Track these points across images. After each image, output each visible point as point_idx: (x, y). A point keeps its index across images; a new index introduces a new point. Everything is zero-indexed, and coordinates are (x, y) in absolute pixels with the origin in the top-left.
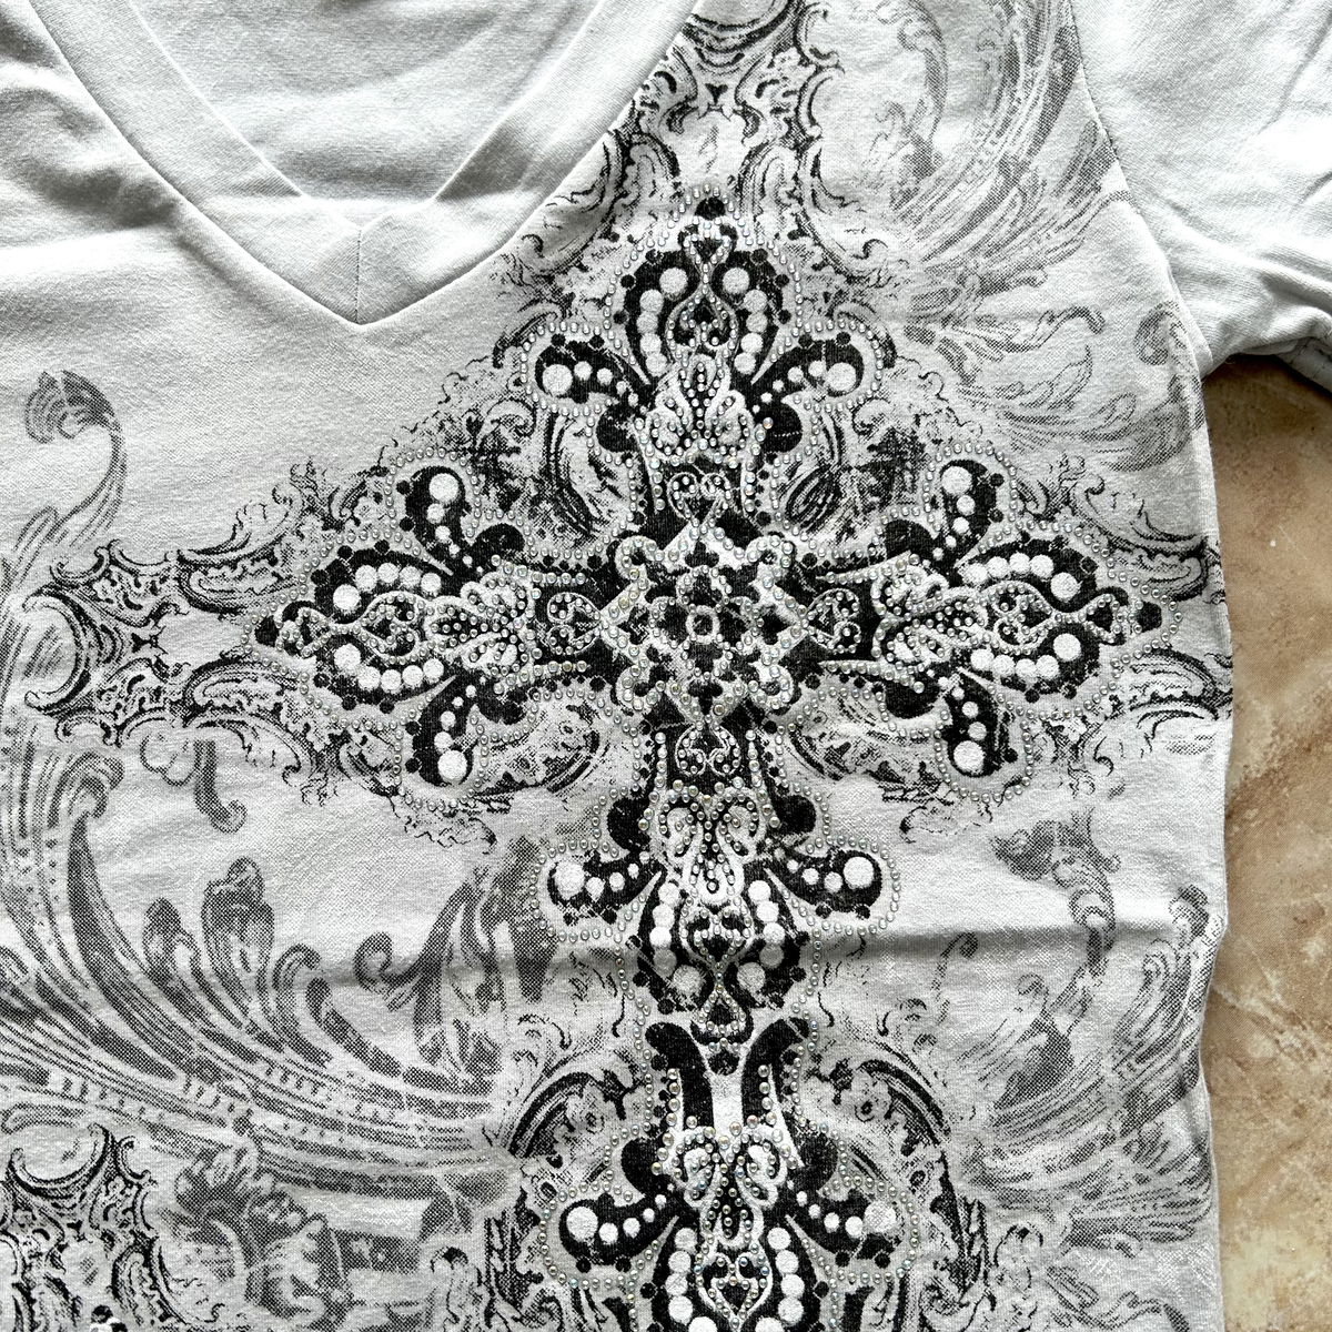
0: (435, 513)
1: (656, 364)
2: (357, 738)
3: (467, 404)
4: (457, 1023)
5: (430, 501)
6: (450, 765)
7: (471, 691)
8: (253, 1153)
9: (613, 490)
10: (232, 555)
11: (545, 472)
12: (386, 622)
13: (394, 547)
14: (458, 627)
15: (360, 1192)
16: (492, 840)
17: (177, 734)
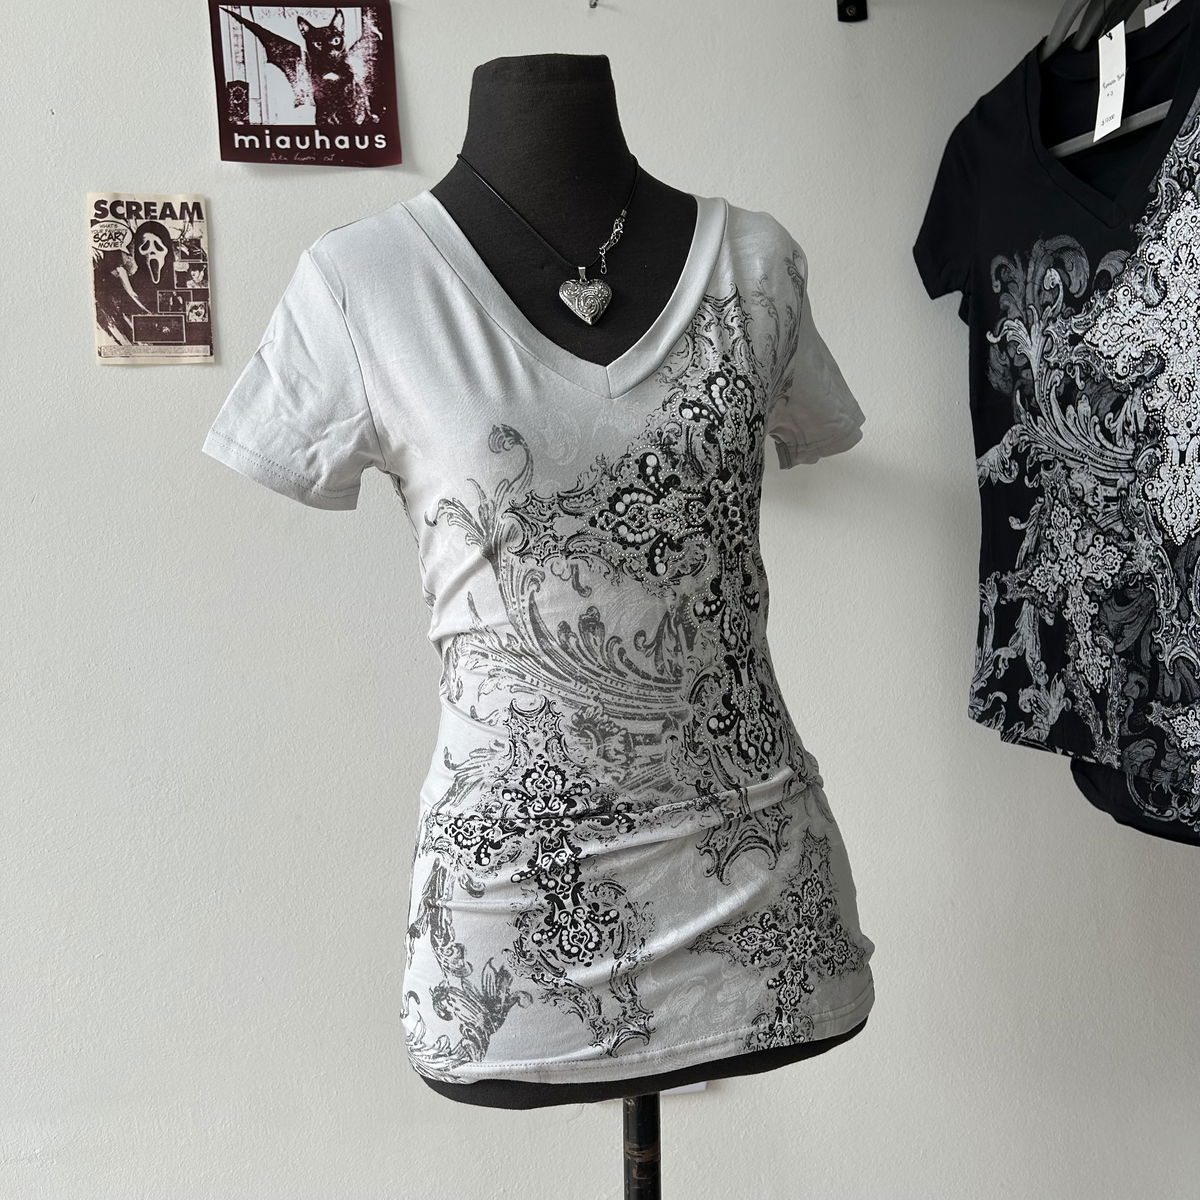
0: (649, 471)
1: (722, 409)
2: (629, 560)
3: (656, 426)
4: (668, 660)
5: (647, 466)
6: (661, 568)
7: (665, 540)
8: (601, 708)
9: (710, 460)
10: (578, 493)
11: (687, 451)
12: (635, 516)
13: (636, 486)
14: (660, 515)
15: (639, 720)
16: (675, 595)
17: (564, 562)
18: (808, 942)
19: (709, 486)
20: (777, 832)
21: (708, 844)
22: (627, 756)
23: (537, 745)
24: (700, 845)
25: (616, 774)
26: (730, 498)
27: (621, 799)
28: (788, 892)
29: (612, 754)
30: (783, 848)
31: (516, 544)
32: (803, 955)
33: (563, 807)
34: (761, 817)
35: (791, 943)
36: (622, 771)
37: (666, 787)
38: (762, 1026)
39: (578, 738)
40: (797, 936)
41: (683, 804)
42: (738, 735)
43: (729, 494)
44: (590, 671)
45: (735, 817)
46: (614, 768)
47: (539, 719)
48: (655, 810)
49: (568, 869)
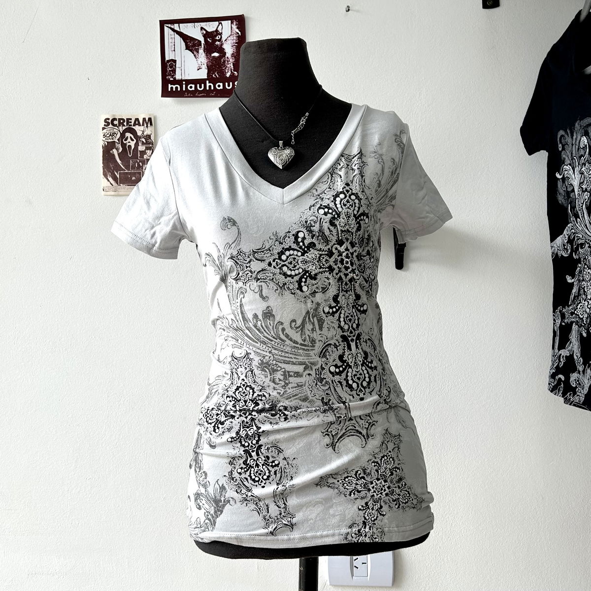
0: (300, 240)
1: (340, 209)
2: (288, 284)
3: (305, 218)
4: (308, 335)
5: (299, 237)
6: (305, 288)
7: (307, 274)
8: (272, 357)
9: (332, 234)
10: (263, 250)
11: (320, 230)
12: (291, 262)
13: (292, 247)
14: (305, 262)
15: (291, 364)
16: (312, 302)
17: (255, 284)
18: (383, 488)
19: (332, 248)
20: (367, 429)
21: (327, 431)
22: (285, 382)
23: (242, 374)
24: (323, 431)
25: (279, 391)
26: (344, 254)
27: (281, 404)
28: (372, 461)
29: (277, 380)
30: (370, 437)
31: (234, 274)
32: (380, 495)
33: (253, 405)
34: (359, 420)
35: (373, 487)
36: (283, 389)
37: (305, 399)
38: (354, 530)
39: (261, 372)
40: (377, 484)
41: (314, 409)
42: (347, 376)
43: (343, 252)
44: (267, 338)
45: (343, 418)
46: (278, 388)
47: (243, 361)
48: (299, 411)
49: (255, 437)
